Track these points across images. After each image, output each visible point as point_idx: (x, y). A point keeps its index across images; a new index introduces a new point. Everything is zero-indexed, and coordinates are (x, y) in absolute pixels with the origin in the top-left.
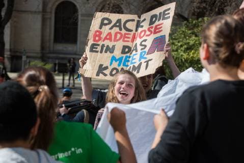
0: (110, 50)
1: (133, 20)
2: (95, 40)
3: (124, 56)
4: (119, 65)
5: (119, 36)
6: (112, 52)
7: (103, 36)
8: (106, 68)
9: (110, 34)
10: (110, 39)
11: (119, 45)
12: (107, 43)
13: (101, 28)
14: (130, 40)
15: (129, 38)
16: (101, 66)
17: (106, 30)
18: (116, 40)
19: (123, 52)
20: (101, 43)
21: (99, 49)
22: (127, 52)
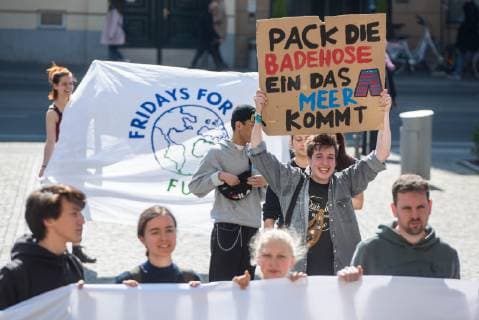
0: (294, 84)
1: (314, 27)
2: (268, 72)
3: (316, 90)
4: (313, 108)
5: (300, 58)
6: (298, 88)
7: (279, 62)
8: (297, 115)
9: (287, 57)
10: (290, 66)
11: (305, 74)
12: (287, 73)
13: (272, 49)
14: (317, 62)
15: (314, 59)
16: (289, 112)
17: (279, 47)
18: (298, 67)
19: (314, 85)
20: (278, 74)
21: (279, 84)
22: (319, 85)
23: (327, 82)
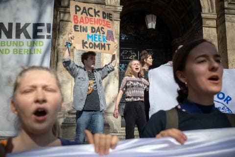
0: (85, 30)
1: (92, 9)
2: (75, 22)
3: (93, 34)
4: (92, 40)
5: (87, 19)
6: (86, 32)
7: (79, 19)
8: (86, 43)
9: (82, 18)
10: (83, 22)
11: (89, 26)
12: (82, 25)
13: (76, 13)
14: (93, 23)
15: (92, 21)
16: (83, 41)
17: (79, 13)
18: (87, 23)
19: (92, 32)
20: (79, 24)
21: (79, 29)
22: (94, 32)
23: (97, 31)
